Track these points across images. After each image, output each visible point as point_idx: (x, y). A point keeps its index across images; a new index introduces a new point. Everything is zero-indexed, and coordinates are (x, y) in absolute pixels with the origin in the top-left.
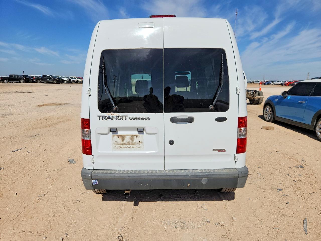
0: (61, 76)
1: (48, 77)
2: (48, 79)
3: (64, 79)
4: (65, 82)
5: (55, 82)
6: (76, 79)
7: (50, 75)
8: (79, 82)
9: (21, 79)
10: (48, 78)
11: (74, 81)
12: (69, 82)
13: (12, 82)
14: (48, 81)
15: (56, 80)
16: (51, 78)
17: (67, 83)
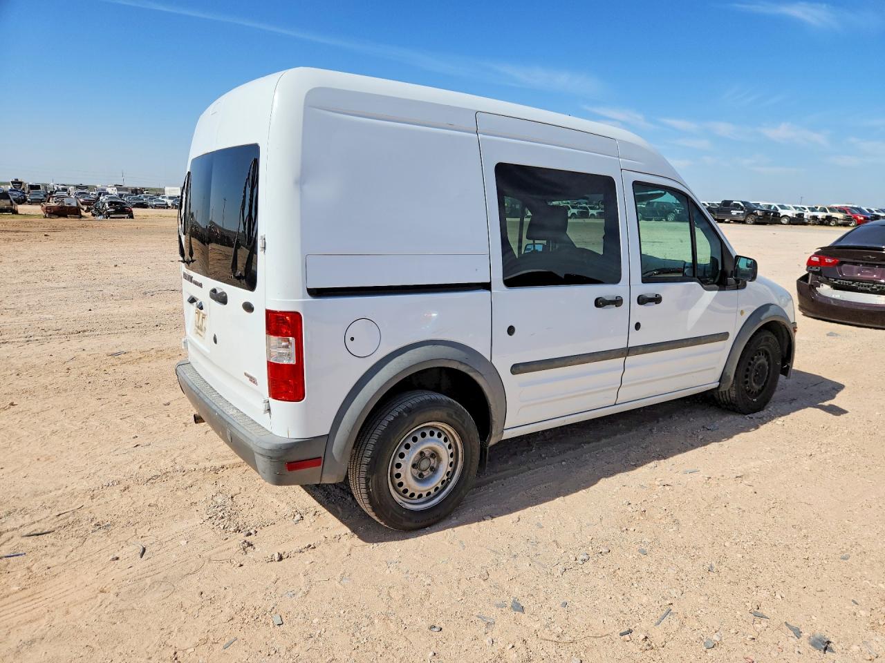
0: (776, 202)
1: (737, 206)
2: (734, 213)
3: (782, 212)
4: (785, 221)
5: (750, 220)
6: (826, 212)
7: (742, 202)
8: (832, 223)
9: (671, 212)
10: (733, 210)
11: (815, 218)
12: (798, 221)
13: (651, 220)
14: (734, 216)
15: (756, 214)
16: (742, 209)
17: (789, 223)
